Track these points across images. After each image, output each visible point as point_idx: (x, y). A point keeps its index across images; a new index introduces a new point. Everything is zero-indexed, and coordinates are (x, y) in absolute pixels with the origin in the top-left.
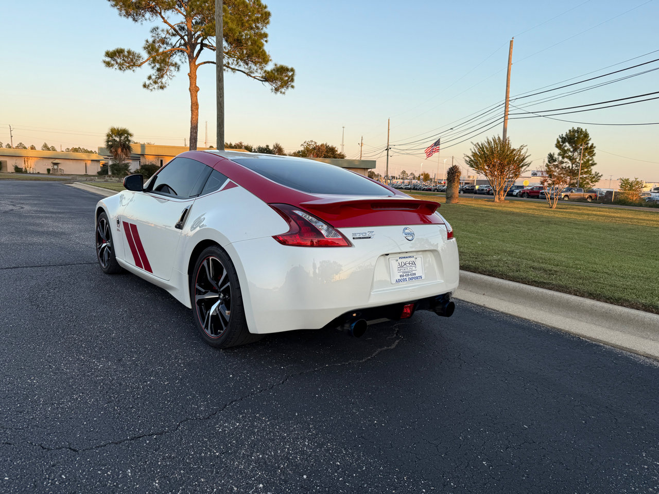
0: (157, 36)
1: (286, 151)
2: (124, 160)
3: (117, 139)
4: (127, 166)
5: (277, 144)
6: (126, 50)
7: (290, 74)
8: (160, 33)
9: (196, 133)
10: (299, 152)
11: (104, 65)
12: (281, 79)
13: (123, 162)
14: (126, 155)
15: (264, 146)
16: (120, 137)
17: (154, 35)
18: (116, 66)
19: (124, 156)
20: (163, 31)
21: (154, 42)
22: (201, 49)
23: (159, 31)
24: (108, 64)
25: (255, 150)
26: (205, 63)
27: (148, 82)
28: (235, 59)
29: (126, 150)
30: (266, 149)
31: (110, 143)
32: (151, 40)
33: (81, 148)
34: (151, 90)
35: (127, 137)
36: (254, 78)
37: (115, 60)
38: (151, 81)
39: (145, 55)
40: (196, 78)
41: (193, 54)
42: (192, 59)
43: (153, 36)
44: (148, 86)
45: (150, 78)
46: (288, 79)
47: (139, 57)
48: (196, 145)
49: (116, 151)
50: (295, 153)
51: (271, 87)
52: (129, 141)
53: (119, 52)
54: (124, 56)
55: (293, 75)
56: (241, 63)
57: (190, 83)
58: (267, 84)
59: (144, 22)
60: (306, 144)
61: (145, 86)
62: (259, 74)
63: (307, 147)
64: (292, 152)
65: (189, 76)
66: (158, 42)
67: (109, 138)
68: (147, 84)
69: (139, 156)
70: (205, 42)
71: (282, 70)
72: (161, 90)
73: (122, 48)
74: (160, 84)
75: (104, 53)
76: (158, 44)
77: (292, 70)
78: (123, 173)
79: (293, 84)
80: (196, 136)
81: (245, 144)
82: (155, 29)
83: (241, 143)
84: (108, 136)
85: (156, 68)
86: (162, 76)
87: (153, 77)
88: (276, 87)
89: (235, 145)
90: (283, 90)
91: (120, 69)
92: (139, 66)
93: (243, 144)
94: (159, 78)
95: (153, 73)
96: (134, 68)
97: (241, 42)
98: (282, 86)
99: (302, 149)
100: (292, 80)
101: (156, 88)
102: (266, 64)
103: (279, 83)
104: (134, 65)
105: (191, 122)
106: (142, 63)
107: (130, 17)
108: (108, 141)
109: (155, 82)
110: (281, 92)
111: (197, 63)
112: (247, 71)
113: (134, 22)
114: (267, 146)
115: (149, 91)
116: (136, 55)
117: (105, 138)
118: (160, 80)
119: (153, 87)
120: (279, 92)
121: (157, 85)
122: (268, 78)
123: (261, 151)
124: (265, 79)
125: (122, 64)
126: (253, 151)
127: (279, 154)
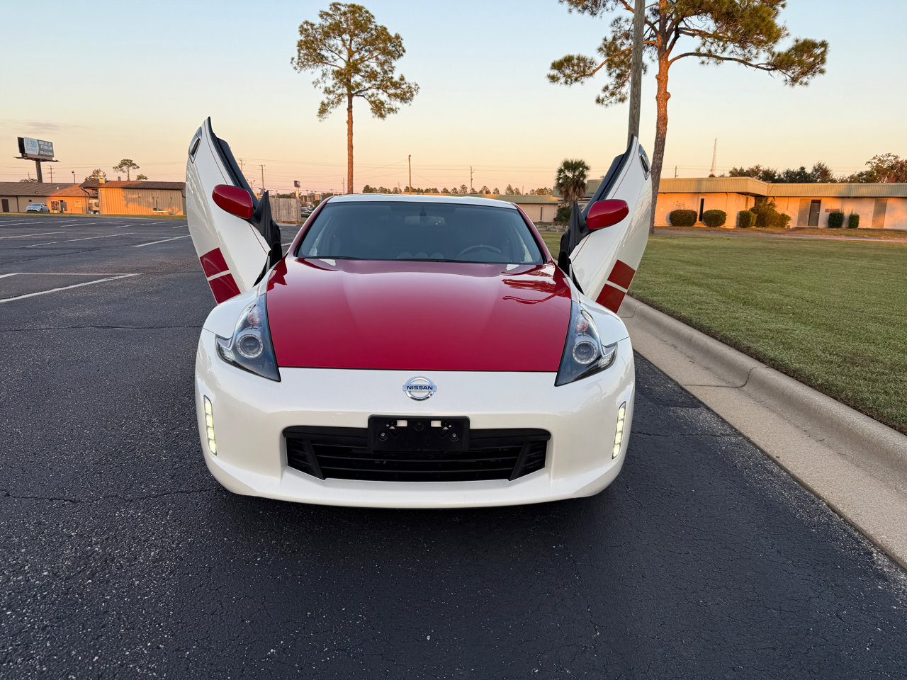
0: (618, 30)
1: (836, 174)
2: (576, 202)
3: (570, 175)
5: (819, 165)
6: (575, 57)
7: (818, 51)
8: (622, 25)
9: (661, 159)
10: (861, 174)
11: (548, 80)
12: (801, 63)
13: (575, 205)
14: (579, 196)
15: (796, 168)
16: (574, 172)
17: (615, 29)
18: (563, 80)
19: (576, 197)
20: (627, 21)
21: (614, 39)
22: (677, 37)
24: (553, 79)
25: (780, 175)
26: (682, 56)
27: (602, 95)
28: (721, 44)
29: (579, 188)
30: (799, 174)
31: (560, 181)
32: (610, 38)
33: (548, 188)
34: (607, 105)
35: (582, 172)
36: (757, 66)
37: (563, 72)
38: (607, 94)
39: (600, 59)
40: (667, 81)
41: (666, 47)
42: (663, 53)
43: (613, 31)
44: (603, 100)
45: (606, 88)
46: (814, 60)
47: (592, 63)
48: (659, 175)
49: (567, 191)
50: (852, 177)
51: (783, 77)
52: (584, 177)
53: (568, 60)
54: (573, 65)
55: (823, 53)
56: (731, 46)
57: (658, 89)
58: (777, 73)
59: (605, 13)
60: (876, 161)
61: (598, 101)
62: (763, 57)
63: (877, 166)
64: (847, 175)
66: (620, 38)
67: (560, 174)
68: (601, 98)
70: (682, 25)
71: (805, 47)
72: (619, 104)
73: (571, 54)
74: (618, 96)
75: (550, 65)
76: (620, 41)
77: (824, 44)
79: (823, 67)
80: (661, 164)
81: (764, 167)
82: (618, 20)
83: (757, 167)
84: (560, 171)
85: (614, 74)
86: (623, 85)
87: (611, 87)
88: (792, 76)
89: (747, 171)
90: (805, 79)
91: (566, 83)
92: (591, 75)
93: (761, 168)
94: (617, 88)
95: (611, 81)
96: (584, 79)
97: (733, 16)
98: (804, 74)
99: (868, 168)
100: (823, 61)
101: (613, 101)
102: (775, 42)
103: (798, 69)
104: (584, 75)
105: (656, 143)
106: (594, 71)
107: (587, 11)
108: (559, 179)
109: (613, 94)
110: (801, 83)
111: (669, 59)
112: (741, 58)
113: (591, 16)
114: (803, 169)
115: (604, 106)
116: (588, 61)
117: (556, 174)
118: (619, 90)
119: (609, 101)
120: (798, 84)
121: (614, 98)
122: (780, 63)
123: (790, 177)
124: (774, 65)
125: (569, 76)
126: (776, 177)
127: (821, 182)
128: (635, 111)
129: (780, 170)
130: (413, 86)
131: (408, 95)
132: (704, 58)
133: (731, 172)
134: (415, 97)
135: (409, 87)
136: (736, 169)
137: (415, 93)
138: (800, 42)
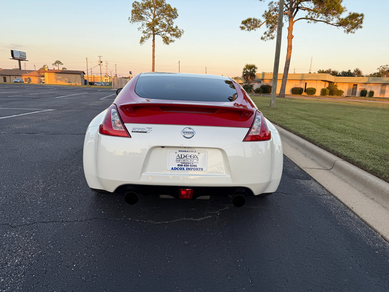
0: (271, 7)
1: (364, 74)
2: (251, 83)
3: (249, 71)
4: (252, 86)
5: (357, 69)
6: (252, 19)
7: (359, 18)
8: (273, 5)
9: (289, 64)
10: (375, 74)
11: (240, 29)
12: (352, 23)
13: (250, 84)
14: (252, 80)
15: (346, 70)
16: (250, 70)
17: (270, 7)
18: (246, 29)
19: (251, 81)
20: (276, 3)
21: (270, 11)
22: (297, 10)
23: (273, 4)
24: (242, 28)
25: (339, 73)
26: (299, 19)
27: (264, 36)
28: (317, 14)
29: (253, 77)
30: (348, 73)
31: (244, 74)
32: (268, 11)
33: (239, 77)
34: (266, 40)
35: (254, 70)
36: (332, 24)
37: (246, 25)
38: (266, 35)
39: (263, 20)
40: (292, 30)
41: (292, 15)
42: (291, 17)
44: (264, 38)
45: (265, 33)
46: (358, 22)
47: (259, 21)
48: (288, 72)
49: (247, 78)
50: (371, 75)
51: (343, 29)
52: (255, 72)
53: (249, 20)
54: (251, 22)
55: (362, 19)
56: (321, 15)
57: (288, 33)
58: (341, 28)
60: (382, 68)
61: (262, 38)
62: (335, 20)
63: (382, 70)
64: (369, 74)
65: (288, 29)
66: (272, 11)
67: (244, 71)
68: (263, 37)
69: (261, 80)
70: (300, 5)
71: (354, 16)
72: (271, 40)
73: (251, 17)
74: (271, 37)
75: (241, 22)
76: (272, 12)
77: (362, 15)
78: (249, 90)
79: (361, 25)
80: (289, 67)
81: (333, 70)
82: (271, 3)
83: (330, 70)
84: (244, 69)
85: (269, 27)
86: (273, 32)
87: (268, 33)
88: (348, 29)
89: (325, 71)
90: (353, 30)
91: (248, 30)
92: (259, 27)
93: (331, 70)
95: (267, 30)
96: (256, 29)
97: (323, 2)
98: (353, 28)
99: (378, 71)
100: (361, 22)
101: (268, 39)
102: (340, 14)
104: (256, 27)
105: (286, 58)
106: (261, 25)
108: (244, 73)
109: (268, 36)
110: (351, 32)
111: (294, 20)
112: (325, 21)
114: (349, 71)
115: (264, 41)
116: (258, 21)
117: (243, 70)
118: (271, 34)
119: (266, 39)
120: (350, 32)
121: (269, 37)
122: (342, 23)
123: (344, 74)
124: (340, 24)
125: (250, 27)
126: (338, 74)
127: (358, 76)
128: (279, 41)
129: (340, 71)
130: (181, 31)
131: (179, 34)
132: (309, 20)
133: (318, 72)
134: (182, 36)
135: (180, 31)
136: (320, 70)
137: (182, 34)
138: (352, 14)
